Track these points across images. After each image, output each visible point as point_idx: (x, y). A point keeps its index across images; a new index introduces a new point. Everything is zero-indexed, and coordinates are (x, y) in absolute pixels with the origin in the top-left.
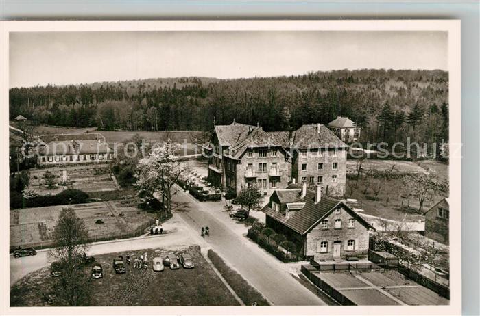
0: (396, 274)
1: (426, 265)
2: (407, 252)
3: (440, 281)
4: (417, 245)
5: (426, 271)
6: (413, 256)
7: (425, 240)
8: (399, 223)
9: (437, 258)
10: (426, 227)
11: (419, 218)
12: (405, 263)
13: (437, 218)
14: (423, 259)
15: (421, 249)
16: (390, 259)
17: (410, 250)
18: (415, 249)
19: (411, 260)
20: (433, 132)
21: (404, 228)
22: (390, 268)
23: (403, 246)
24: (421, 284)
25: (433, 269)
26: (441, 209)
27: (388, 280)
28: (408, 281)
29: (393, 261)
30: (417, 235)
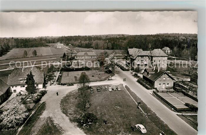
0: (181, 94)
1: (190, 91)
2: (184, 87)
3: (194, 96)
4: (188, 85)
5: (190, 93)
6: (186, 88)
7: (190, 84)
8: (183, 79)
9: (194, 89)
10: (191, 80)
11: (189, 77)
12: (184, 90)
13: (194, 77)
14: (189, 89)
15: (189, 86)
16: (180, 89)
17: (186, 87)
18: (187, 86)
19: (186, 90)
20: (193, 52)
21: (184, 80)
22: (180, 92)
23: (183, 85)
24: (188, 97)
25: (192, 93)
26: (195, 75)
27: (179, 95)
28: (185, 96)
29: (180, 90)
30: (188, 82)
